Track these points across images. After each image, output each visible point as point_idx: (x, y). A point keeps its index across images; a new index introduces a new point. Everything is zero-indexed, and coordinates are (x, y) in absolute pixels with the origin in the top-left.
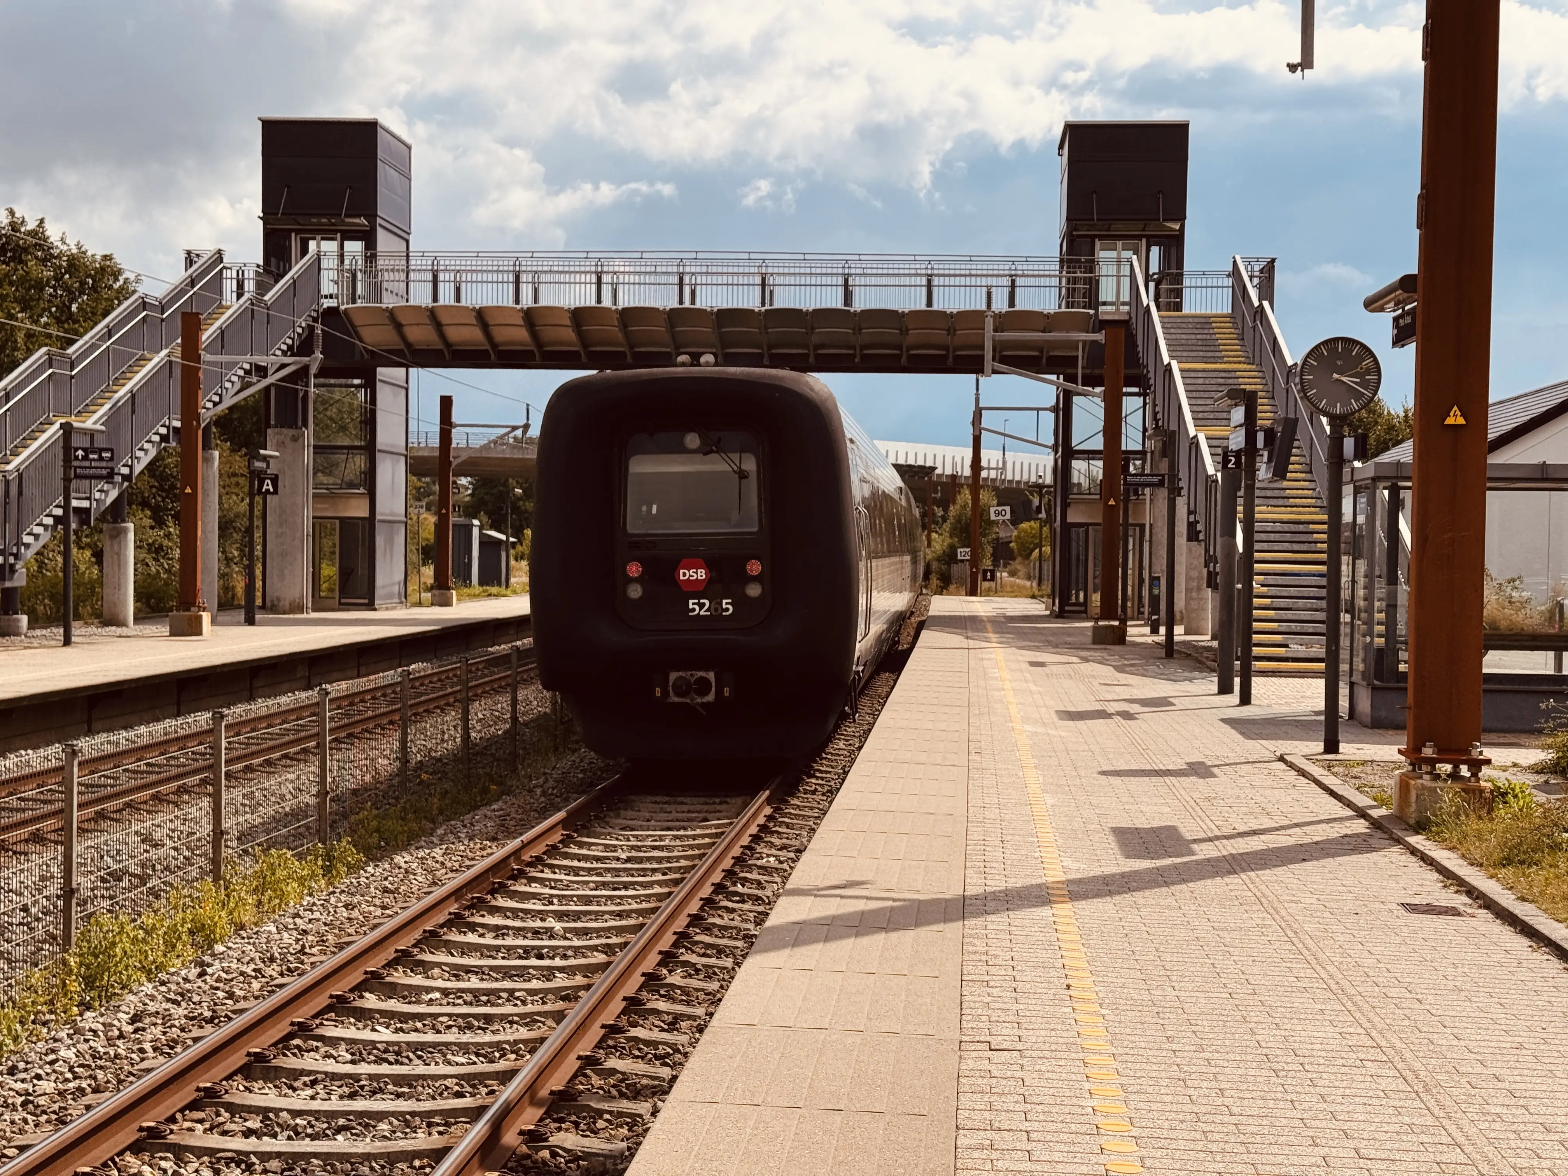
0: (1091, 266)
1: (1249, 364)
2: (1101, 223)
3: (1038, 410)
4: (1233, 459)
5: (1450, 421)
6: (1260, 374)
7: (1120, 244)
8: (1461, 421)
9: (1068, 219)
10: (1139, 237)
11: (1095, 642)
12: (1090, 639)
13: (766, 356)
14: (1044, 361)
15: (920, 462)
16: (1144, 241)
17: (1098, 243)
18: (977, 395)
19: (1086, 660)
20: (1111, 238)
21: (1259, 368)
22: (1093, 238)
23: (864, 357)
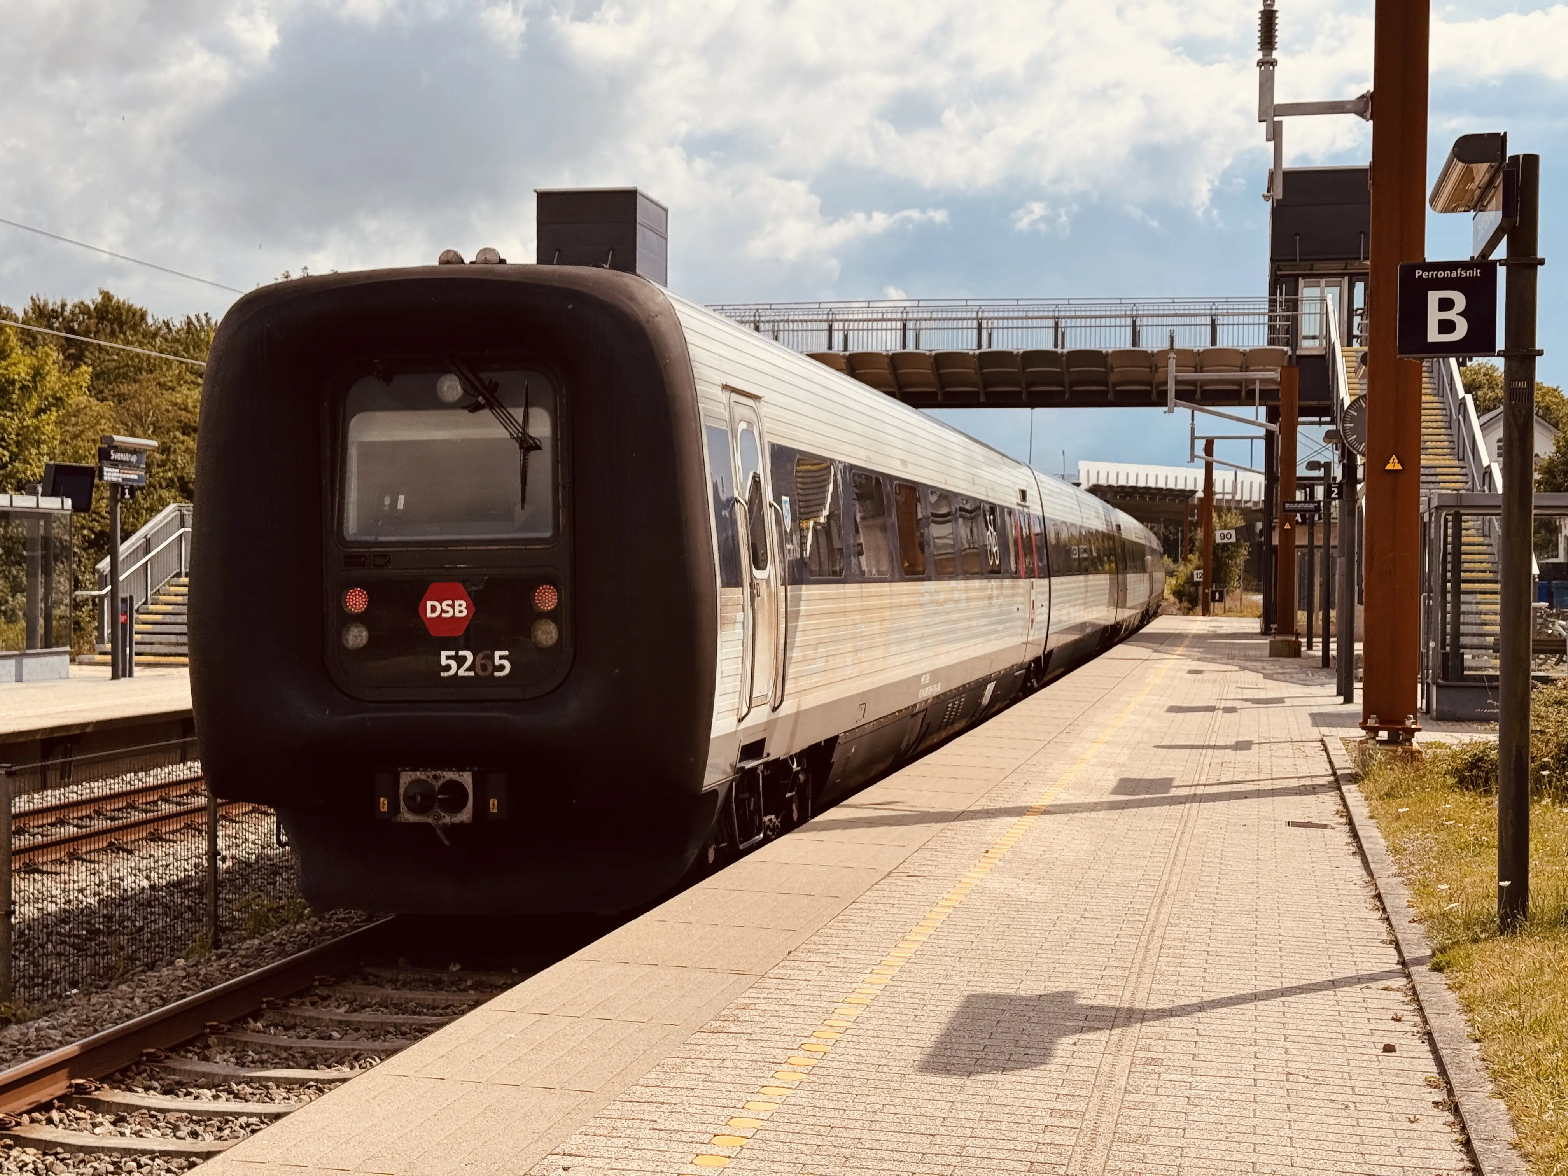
0: (1294, 305)
1: (1434, 395)
2: (1303, 263)
3: (1252, 438)
4: (1336, 490)
5: (1389, 467)
6: (1441, 406)
7: (1323, 281)
8: (1398, 467)
9: (1273, 260)
10: (1342, 275)
11: (1271, 655)
12: (1267, 652)
13: (982, 394)
14: (1243, 394)
15: (1181, 486)
16: (1346, 278)
17: (1301, 282)
18: (1193, 424)
19: (1243, 668)
20: (1314, 276)
21: (1441, 400)
22: (1297, 277)
23: (1074, 394)
